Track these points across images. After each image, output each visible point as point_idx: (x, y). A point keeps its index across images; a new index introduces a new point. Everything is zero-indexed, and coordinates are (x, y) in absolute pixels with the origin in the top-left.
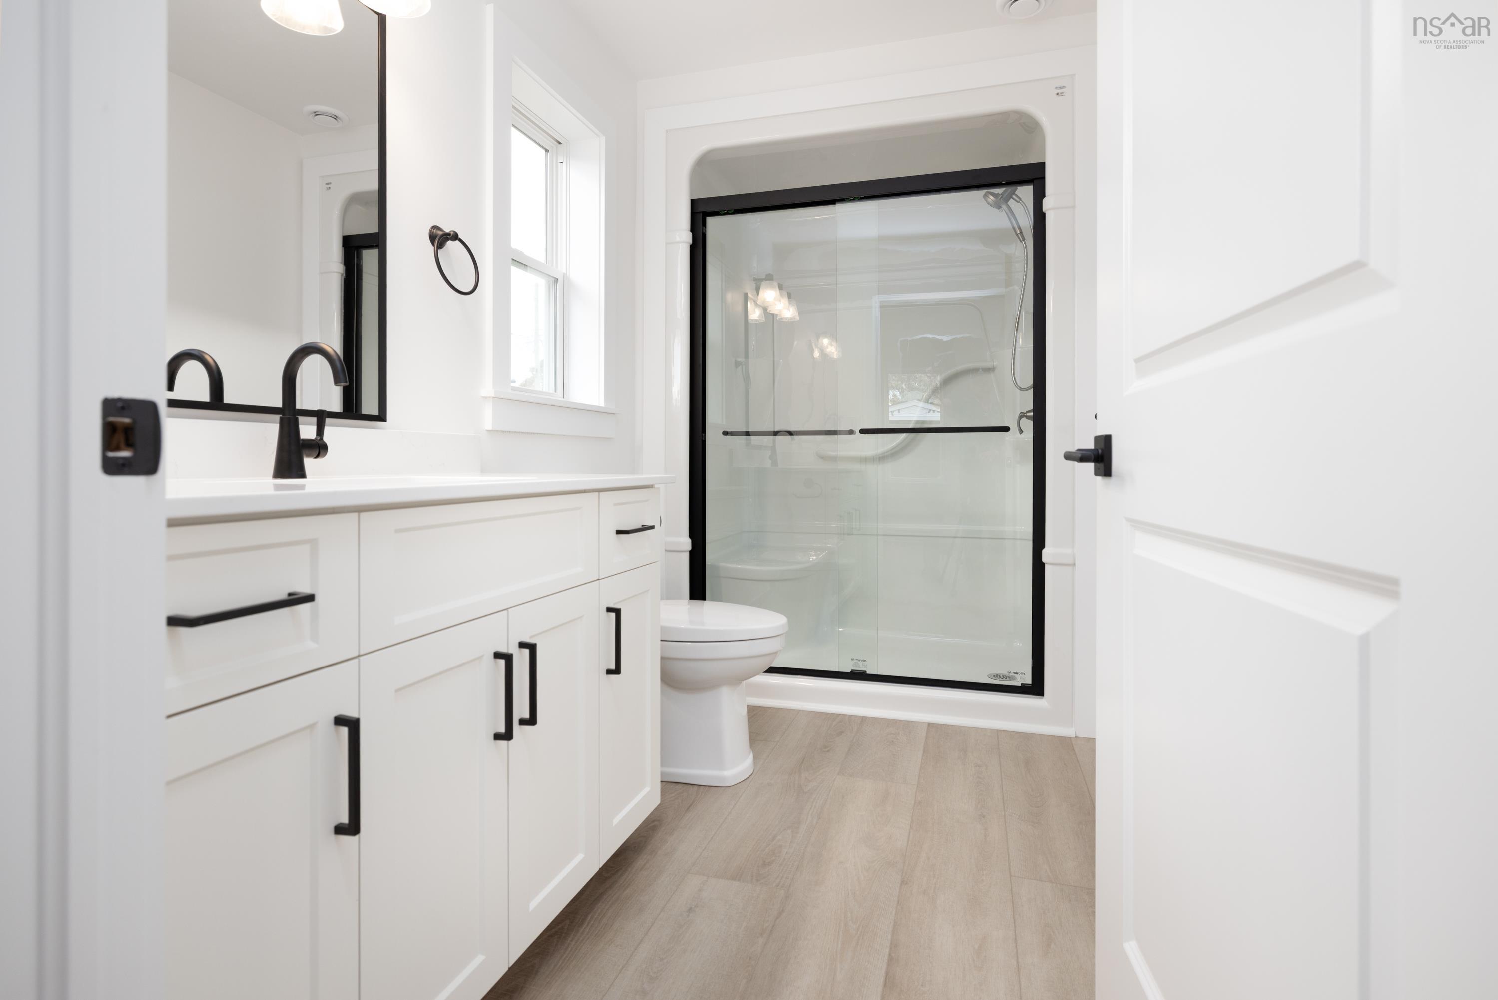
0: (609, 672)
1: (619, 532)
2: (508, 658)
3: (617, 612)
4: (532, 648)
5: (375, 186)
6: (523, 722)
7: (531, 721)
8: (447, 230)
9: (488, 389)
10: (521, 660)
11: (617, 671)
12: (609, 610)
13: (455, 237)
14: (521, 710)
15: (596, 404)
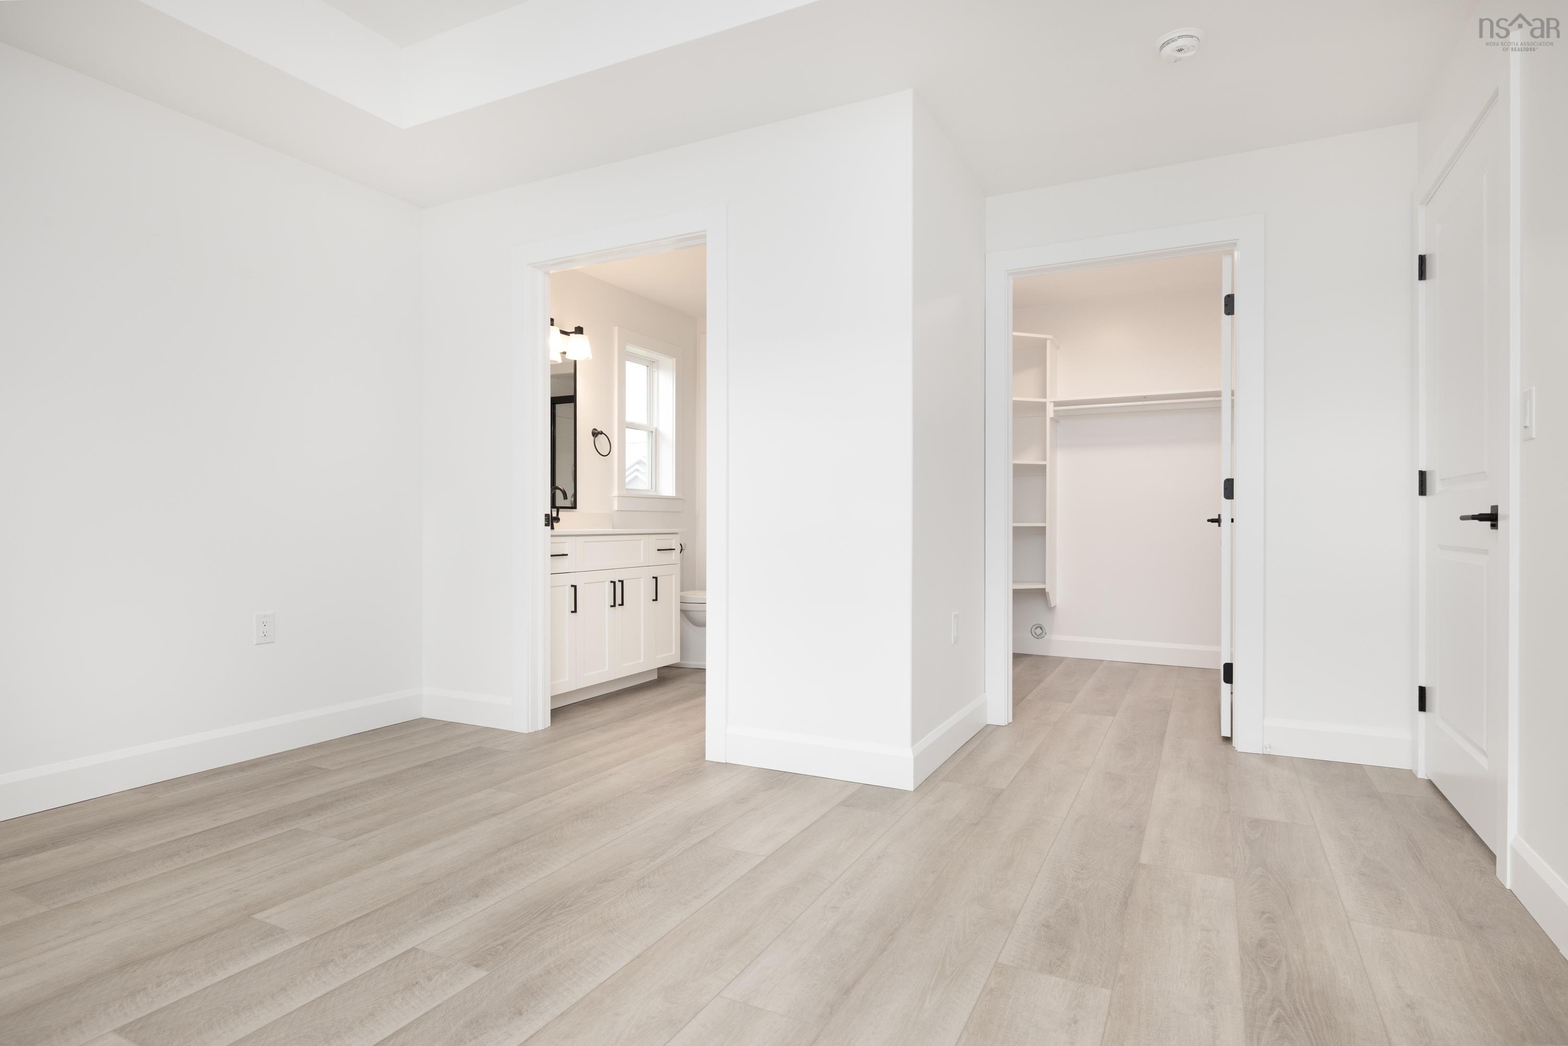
0: (653, 600)
1: (658, 550)
2: (614, 583)
3: (656, 578)
4: (622, 582)
5: (573, 371)
6: (619, 605)
7: (622, 604)
8: (599, 430)
9: (615, 493)
10: (619, 585)
11: (656, 600)
12: (653, 577)
13: (602, 433)
14: (619, 601)
15: (671, 495)
